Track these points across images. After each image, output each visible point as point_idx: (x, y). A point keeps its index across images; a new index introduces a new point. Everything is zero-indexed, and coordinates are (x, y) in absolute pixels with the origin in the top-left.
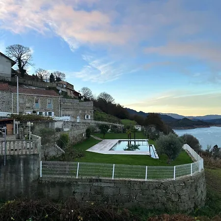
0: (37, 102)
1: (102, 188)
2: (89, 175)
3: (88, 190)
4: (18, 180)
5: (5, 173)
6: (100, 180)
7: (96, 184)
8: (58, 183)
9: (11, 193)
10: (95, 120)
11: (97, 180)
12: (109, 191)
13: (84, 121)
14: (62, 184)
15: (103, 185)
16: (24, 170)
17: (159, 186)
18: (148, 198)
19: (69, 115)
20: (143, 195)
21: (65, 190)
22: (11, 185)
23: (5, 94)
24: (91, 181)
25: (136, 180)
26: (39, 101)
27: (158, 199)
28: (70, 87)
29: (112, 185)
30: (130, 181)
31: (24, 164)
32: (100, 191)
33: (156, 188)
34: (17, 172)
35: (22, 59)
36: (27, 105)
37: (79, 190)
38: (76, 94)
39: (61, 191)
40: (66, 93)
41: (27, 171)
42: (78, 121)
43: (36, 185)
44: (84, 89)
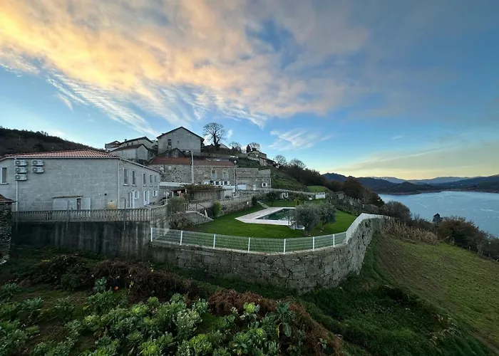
0: (213, 172)
1: (202, 256)
2: (193, 243)
3: (190, 257)
4: (134, 242)
5: (125, 236)
6: (201, 249)
7: (197, 252)
8: (165, 248)
9: (129, 253)
10: (272, 187)
11: (198, 249)
12: (208, 260)
13: (261, 189)
14: (168, 250)
15: (203, 253)
16: (139, 234)
17: (263, 260)
18: (249, 271)
19: (244, 184)
20: (244, 267)
21: (169, 255)
22: (129, 247)
23: (186, 167)
24: (192, 248)
25: (237, 251)
26: (216, 172)
27: (261, 273)
28: (263, 156)
29: (213, 254)
30: (230, 252)
31: (139, 229)
32: (200, 259)
33: (260, 261)
34: (133, 235)
35: (217, 135)
36: (205, 176)
37: (182, 256)
38: (271, 162)
39: (166, 256)
40: (258, 162)
41: (141, 236)
42: (254, 189)
43: (147, 248)
44: (278, 157)
